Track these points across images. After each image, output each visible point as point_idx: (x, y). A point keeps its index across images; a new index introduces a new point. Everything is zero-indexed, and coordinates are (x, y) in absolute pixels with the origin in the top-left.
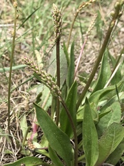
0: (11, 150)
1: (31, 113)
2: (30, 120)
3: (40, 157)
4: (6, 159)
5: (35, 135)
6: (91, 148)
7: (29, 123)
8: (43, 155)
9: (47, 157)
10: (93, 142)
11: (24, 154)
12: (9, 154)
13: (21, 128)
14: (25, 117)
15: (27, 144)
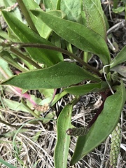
0: (36, 132)
1: (4, 91)
2: (11, 96)
3: (60, 104)
4: (44, 143)
5: (33, 98)
6: (87, 42)
7: (15, 99)
8: (60, 100)
9: (63, 97)
10: (84, 36)
11: (49, 120)
12: (40, 137)
13: (17, 110)
14: (5, 100)
15: (39, 112)
